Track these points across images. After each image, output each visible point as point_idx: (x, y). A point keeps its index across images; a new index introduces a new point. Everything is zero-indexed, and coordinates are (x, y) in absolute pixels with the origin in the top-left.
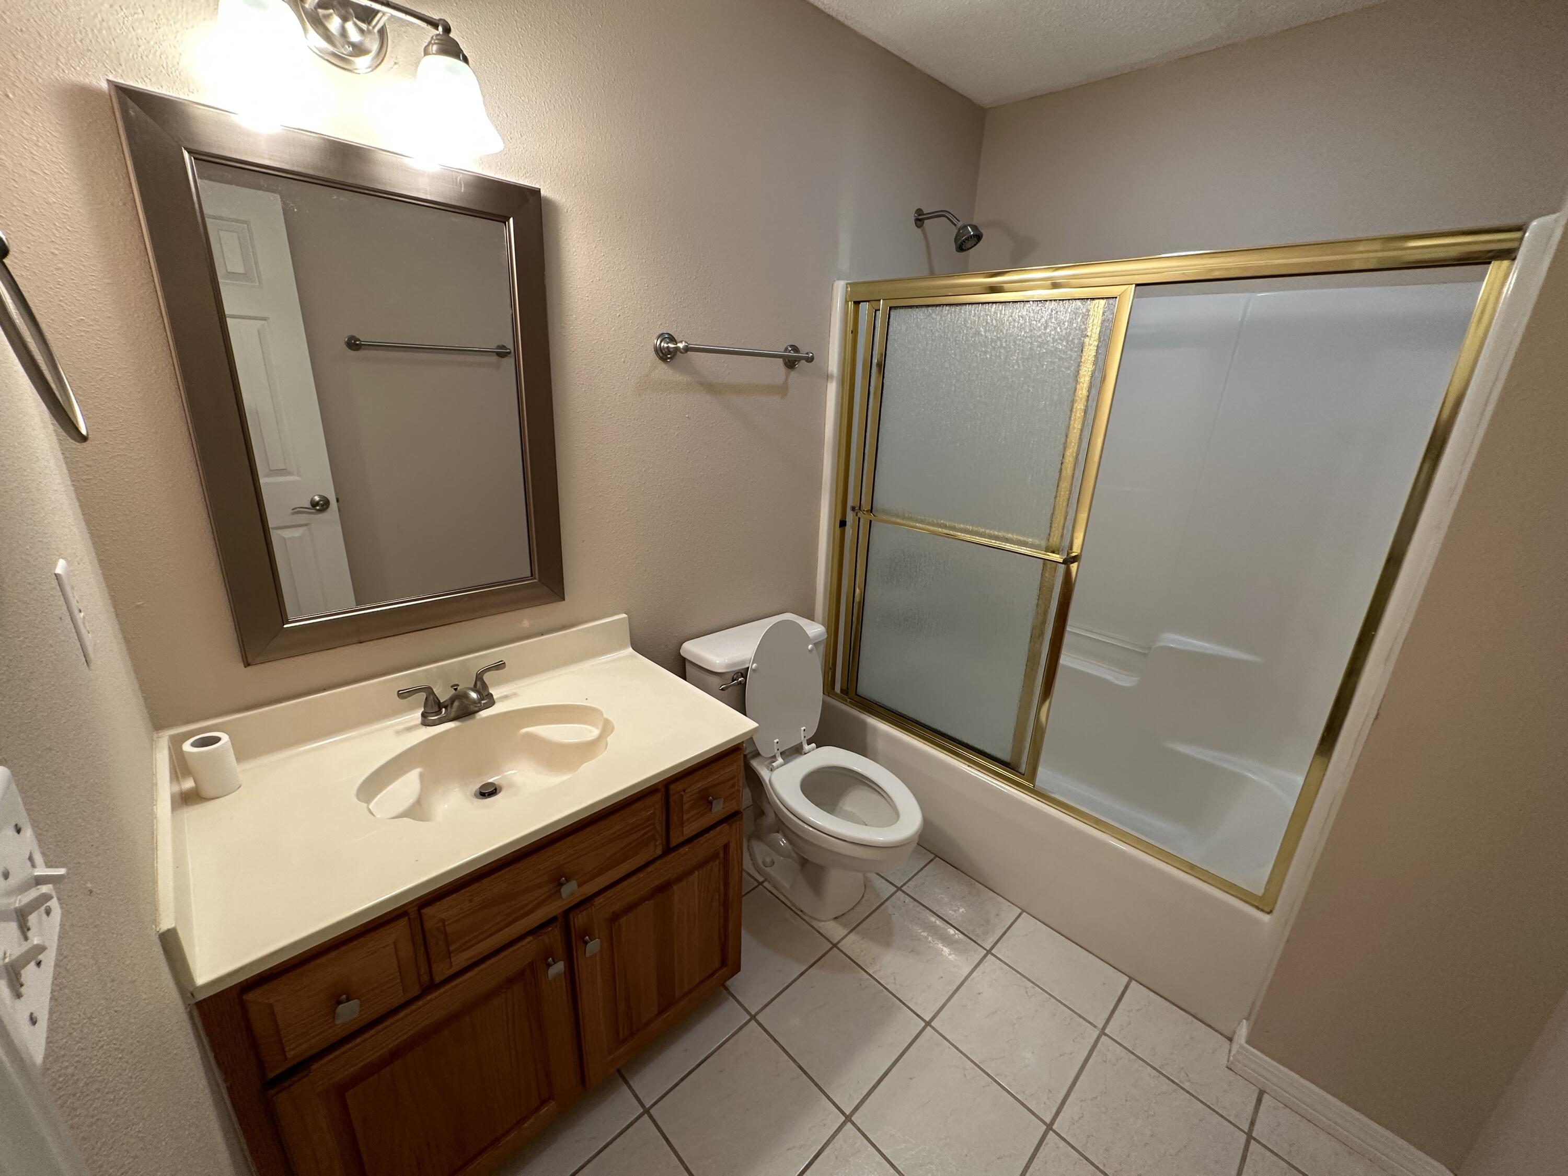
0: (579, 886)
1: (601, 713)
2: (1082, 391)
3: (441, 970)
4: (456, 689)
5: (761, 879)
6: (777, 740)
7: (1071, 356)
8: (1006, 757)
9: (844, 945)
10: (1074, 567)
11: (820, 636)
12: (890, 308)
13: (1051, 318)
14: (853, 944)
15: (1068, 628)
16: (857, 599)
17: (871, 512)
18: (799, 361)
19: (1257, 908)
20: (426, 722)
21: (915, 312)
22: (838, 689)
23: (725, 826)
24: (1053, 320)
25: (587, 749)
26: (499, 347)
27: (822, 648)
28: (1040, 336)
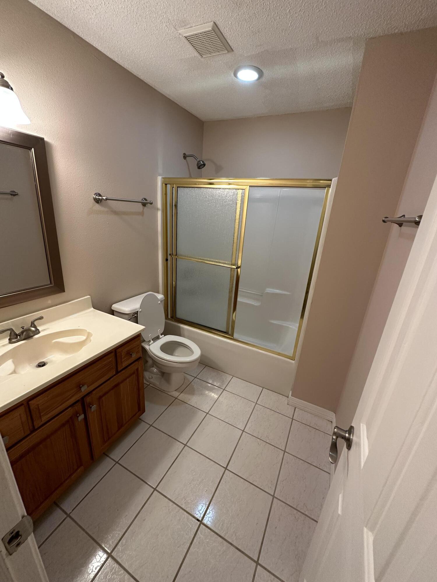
0: (88, 387)
1: (86, 331)
2: (238, 217)
3: (37, 424)
4: (23, 328)
5: (148, 384)
6: (150, 335)
7: (234, 206)
8: (224, 330)
9: (179, 398)
10: (239, 270)
11: (162, 298)
12: (178, 187)
13: (227, 194)
14: (182, 397)
15: (239, 289)
16: (174, 286)
17: (176, 255)
18: (147, 204)
19: (291, 359)
20: (11, 342)
21: (186, 189)
22: (169, 317)
23: (137, 362)
24: (228, 195)
25: (82, 344)
26: (12, 192)
27: (163, 302)
28: (225, 199)
